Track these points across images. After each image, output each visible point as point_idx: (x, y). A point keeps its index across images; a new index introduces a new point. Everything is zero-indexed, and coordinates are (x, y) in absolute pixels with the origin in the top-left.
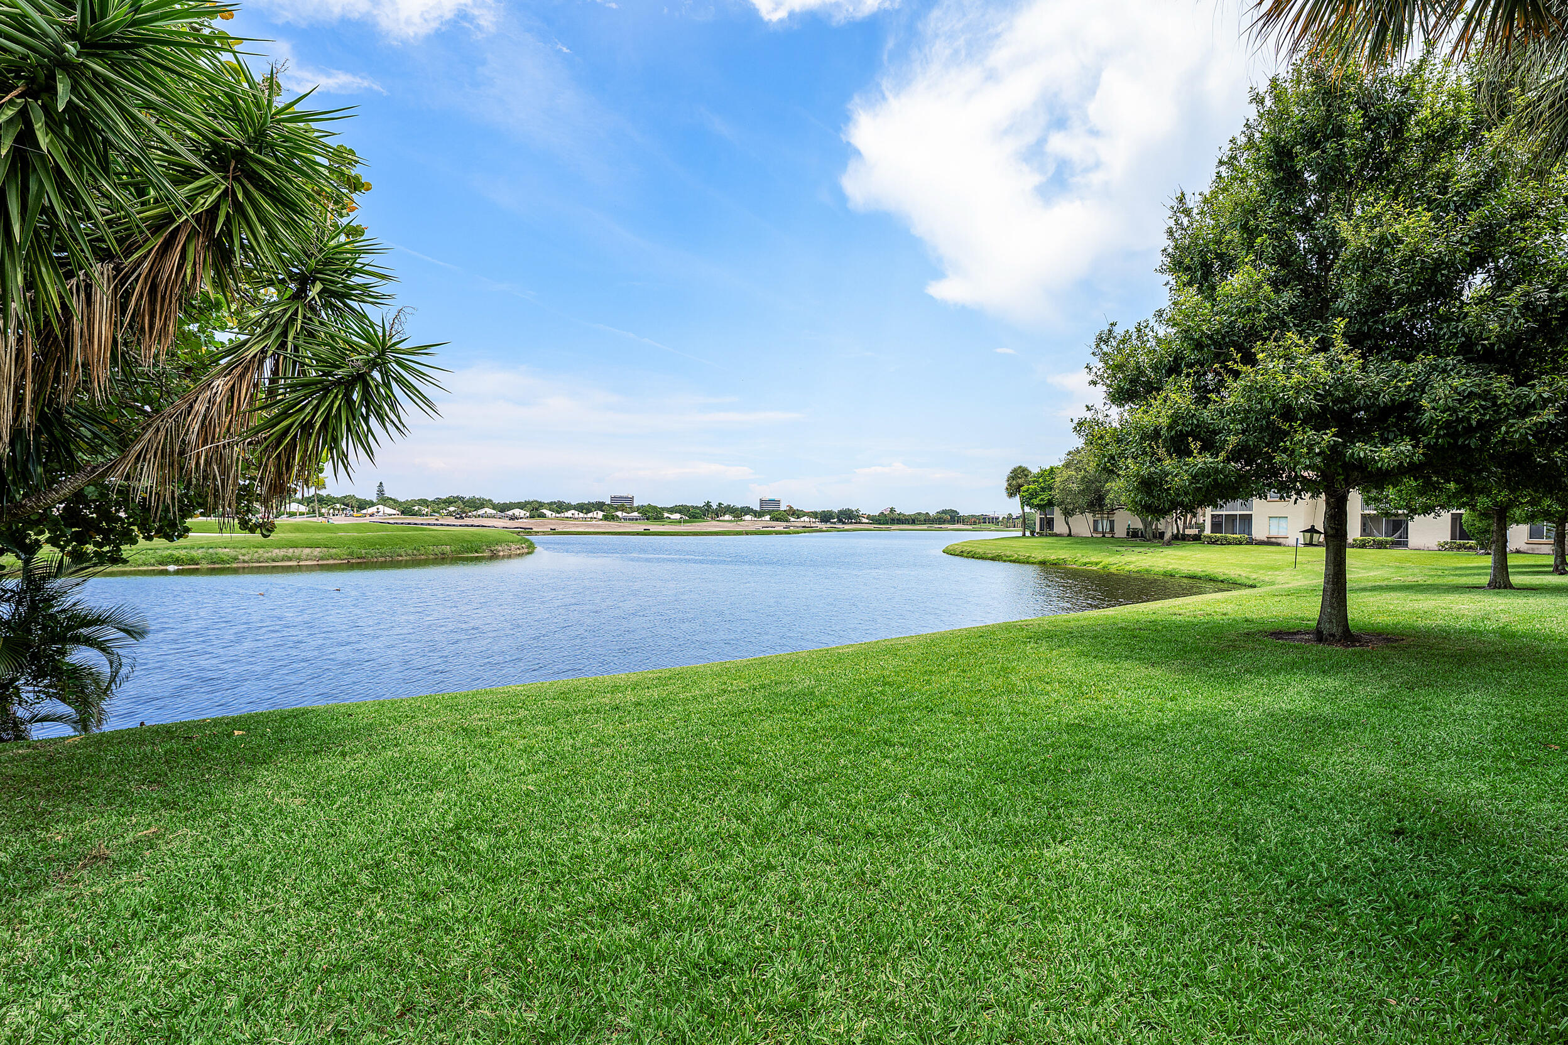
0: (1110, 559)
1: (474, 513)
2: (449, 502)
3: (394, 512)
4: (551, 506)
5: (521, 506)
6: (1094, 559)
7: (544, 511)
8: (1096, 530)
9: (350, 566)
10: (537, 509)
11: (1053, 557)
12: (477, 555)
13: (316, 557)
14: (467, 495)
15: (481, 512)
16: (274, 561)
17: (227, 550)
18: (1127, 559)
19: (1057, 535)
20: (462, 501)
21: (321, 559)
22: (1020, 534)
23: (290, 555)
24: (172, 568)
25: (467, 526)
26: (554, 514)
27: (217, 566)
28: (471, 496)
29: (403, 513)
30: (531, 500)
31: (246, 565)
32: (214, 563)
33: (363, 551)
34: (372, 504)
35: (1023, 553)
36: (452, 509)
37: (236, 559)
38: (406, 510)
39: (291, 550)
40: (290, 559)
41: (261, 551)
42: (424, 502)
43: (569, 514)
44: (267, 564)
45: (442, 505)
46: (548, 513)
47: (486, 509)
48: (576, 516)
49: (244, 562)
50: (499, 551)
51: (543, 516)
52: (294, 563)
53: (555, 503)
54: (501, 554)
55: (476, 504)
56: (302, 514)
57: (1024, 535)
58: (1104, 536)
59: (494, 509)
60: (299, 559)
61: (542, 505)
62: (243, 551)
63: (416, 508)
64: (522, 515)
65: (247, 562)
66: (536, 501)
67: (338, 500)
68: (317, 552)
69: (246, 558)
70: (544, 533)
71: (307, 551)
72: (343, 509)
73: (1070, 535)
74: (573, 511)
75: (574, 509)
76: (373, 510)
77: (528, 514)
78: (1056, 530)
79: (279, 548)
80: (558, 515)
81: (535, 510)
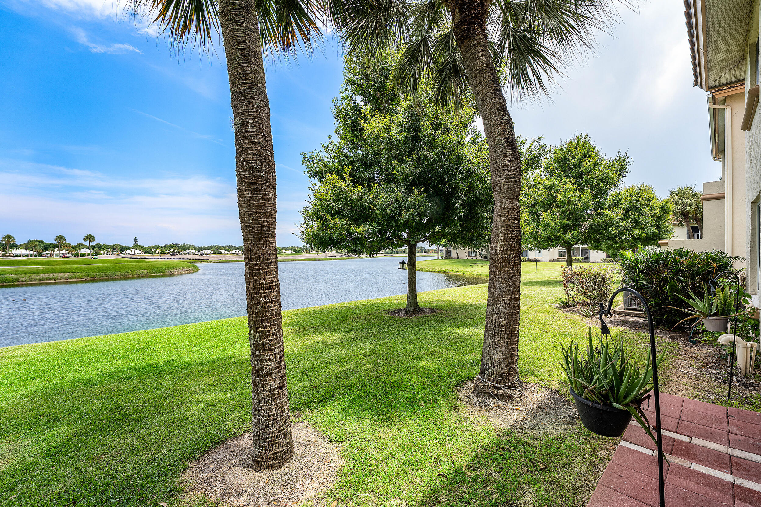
0: (467, 269)
1: (184, 252)
2: (171, 247)
3: (140, 252)
4: (225, 248)
5: (209, 248)
6: (460, 270)
7: (221, 250)
8: (469, 256)
9: (86, 281)
10: (217, 250)
11: (444, 269)
12: (162, 274)
13: (66, 277)
14: (181, 243)
15: (187, 252)
16: (41, 280)
17: (13, 275)
18: (473, 269)
19: (452, 258)
20: (178, 246)
21: (70, 278)
22: (436, 258)
23: (51, 277)
25: (175, 259)
26: (226, 252)
27: (5, 284)
28: (183, 243)
29: (145, 253)
30: (214, 244)
31: (23, 283)
32: (3, 282)
33: (95, 274)
34: (129, 248)
35: (432, 267)
36: (172, 250)
37: (17, 280)
38: (147, 251)
39: (52, 274)
40: (51, 279)
41: (33, 275)
42: (157, 247)
43: (234, 252)
44: (36, 282)
45: (167, 248)
46: (223, 251)
47: (191, 250)
48: (238, 252)
49: (22, 281)
50: (175, 272)
51: (221, 253)
52: (53, 281)
53: (228, 246)
54: (176, 273)
55: (185, 248)
57: (438, 258)
58: (472, 258)
59: (195, 250)
60: (56, 279)
61: (220, 247)
62: (23, 276)
63: (152, 250)
64: (209, 252)
65: (24, 281)
66: (217, 245)
68: (67, 275)
69: (24, 279)
70: (215, 262)
71: (62, 275)
73: (458, 258)
74: (236, 250)
75: (237, 249)
76: (129, 252)
77: (212, 252)
78: (453, 256)
79: (45, 274)
80: (228, 252)
81: (216, 250)
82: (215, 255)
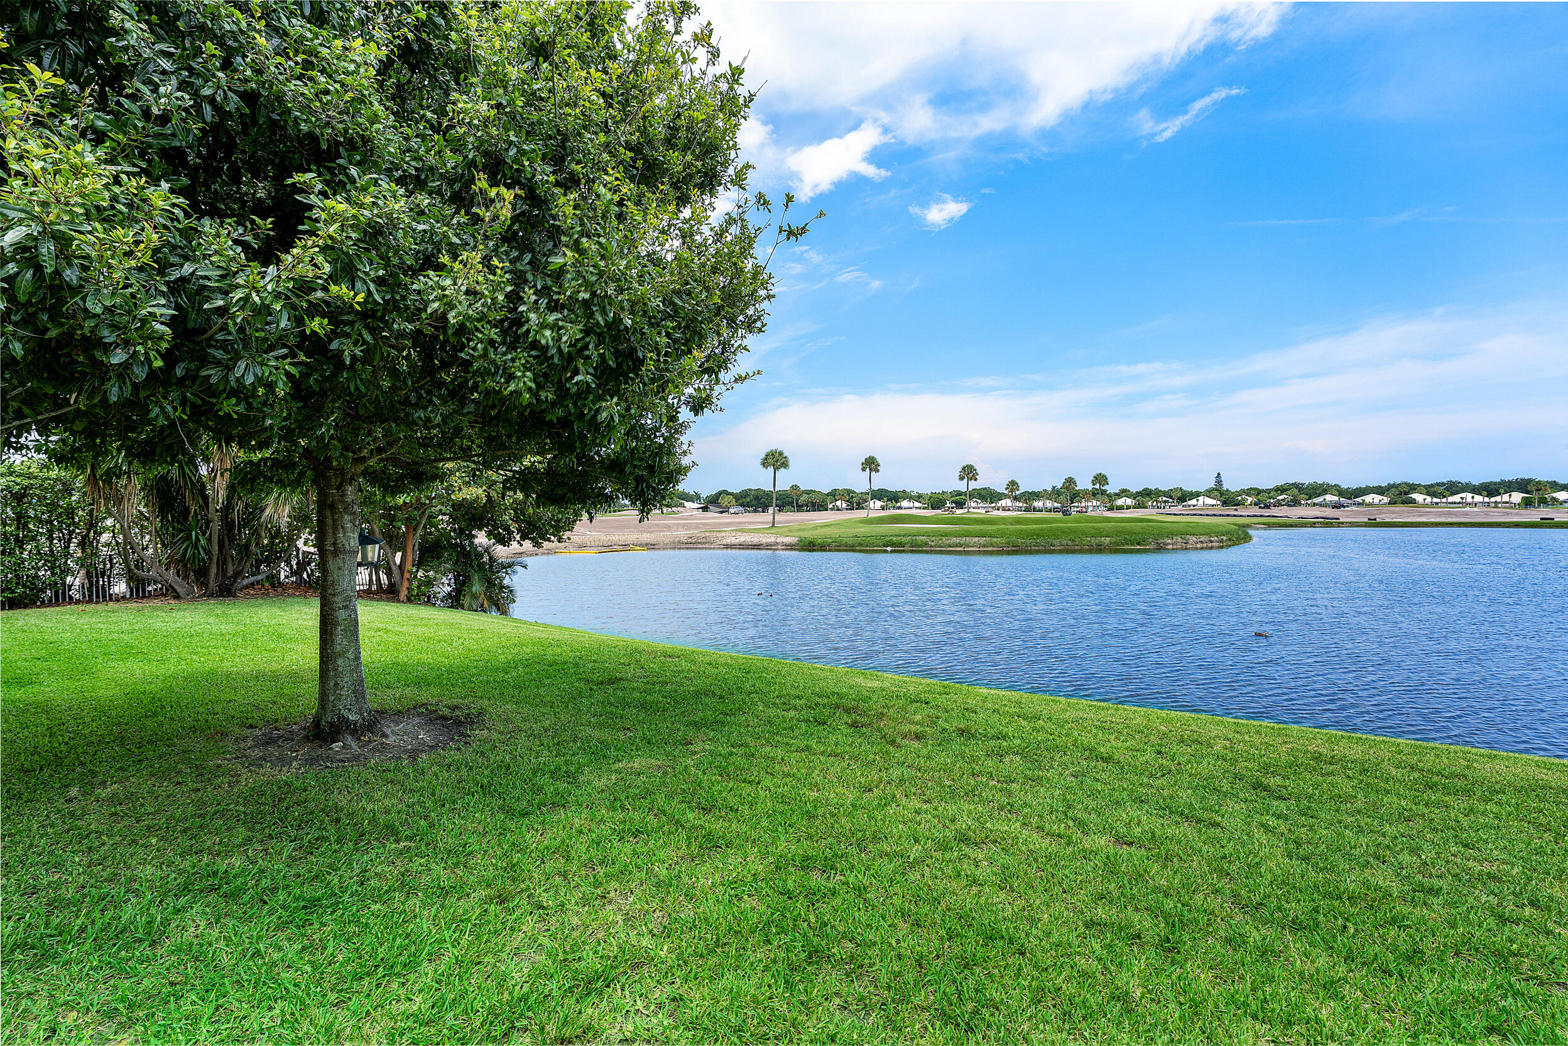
1: (1310, 501)
2: (1281, 490)
3: (1215, 502)
4: (1430, 490)
5: (1380, 491)
7: (1415, 496)
10: (1406, 493)
15: (1319, 500)
20: (1299, 488)
24: (889, 549)
26: (1429, 499)
27: (914, 548)
29: (1225, 503)
30: (1398, 481)
32: (913, 546)
34: (1196, 496)
36: (1282, 497)
38: (1229, 499)
43: (1456, 498)
44: (945, 549)
46: (1419, 497)
48: (1469, 500)
51: (1411, 502)
53: (1443, 484)
55: (1317, 491)
56: (1128, 508)
59: (1339, 495)
61: (1413, 488)
63: (1241, 498)
64: (1378, 502)
66: (1406, 484)
67: (1165, 494)
72: (1165, 502)
76: (1193, 501)
77: (1387, 501)
81: (1401, 494)
82: (1392, 508)
